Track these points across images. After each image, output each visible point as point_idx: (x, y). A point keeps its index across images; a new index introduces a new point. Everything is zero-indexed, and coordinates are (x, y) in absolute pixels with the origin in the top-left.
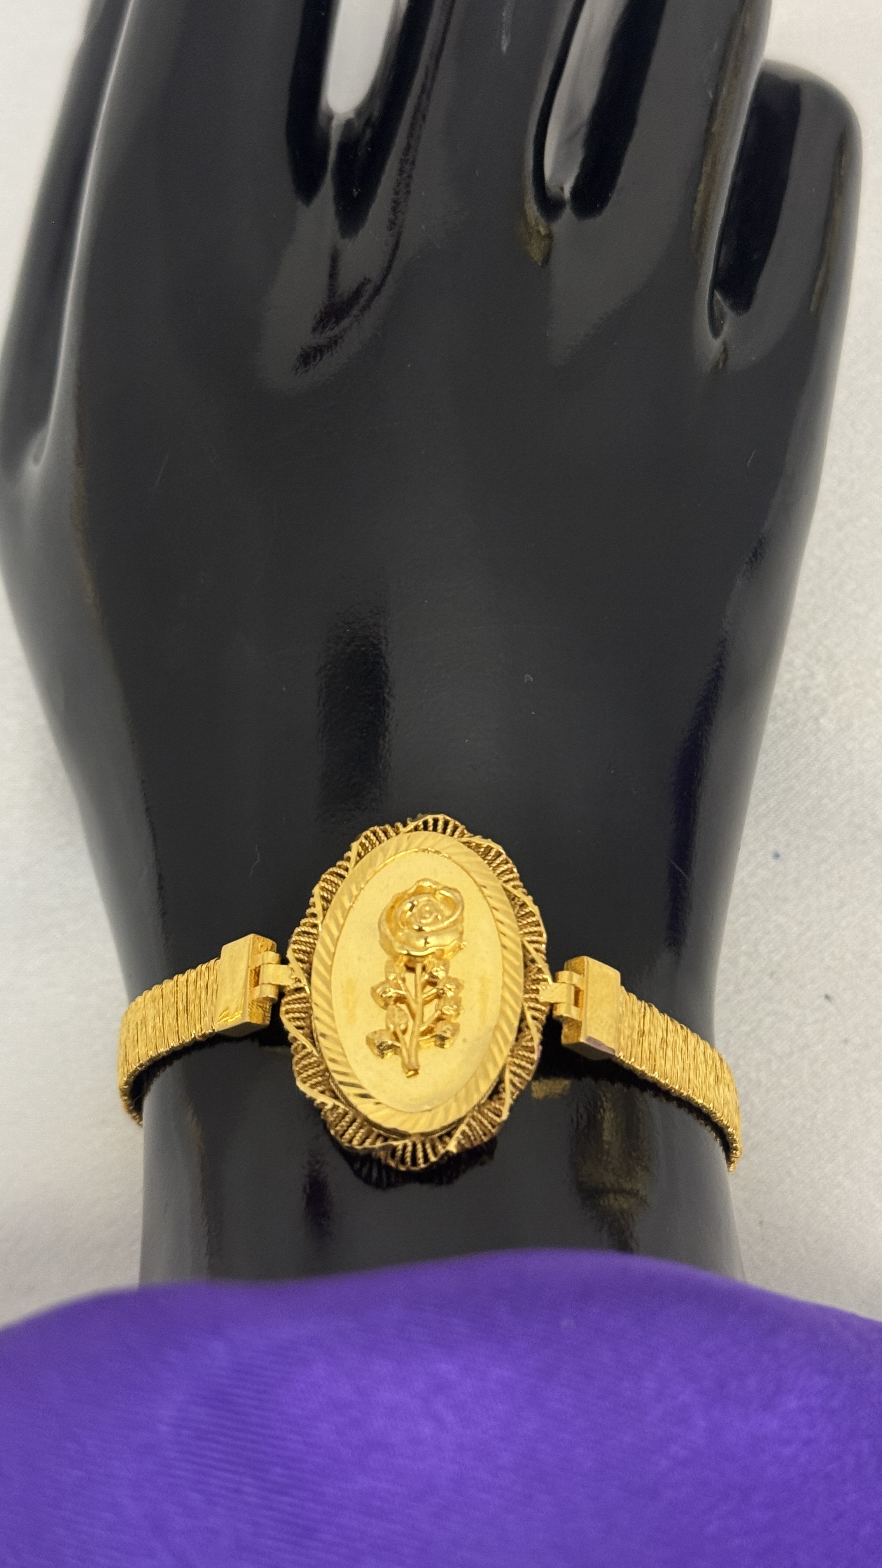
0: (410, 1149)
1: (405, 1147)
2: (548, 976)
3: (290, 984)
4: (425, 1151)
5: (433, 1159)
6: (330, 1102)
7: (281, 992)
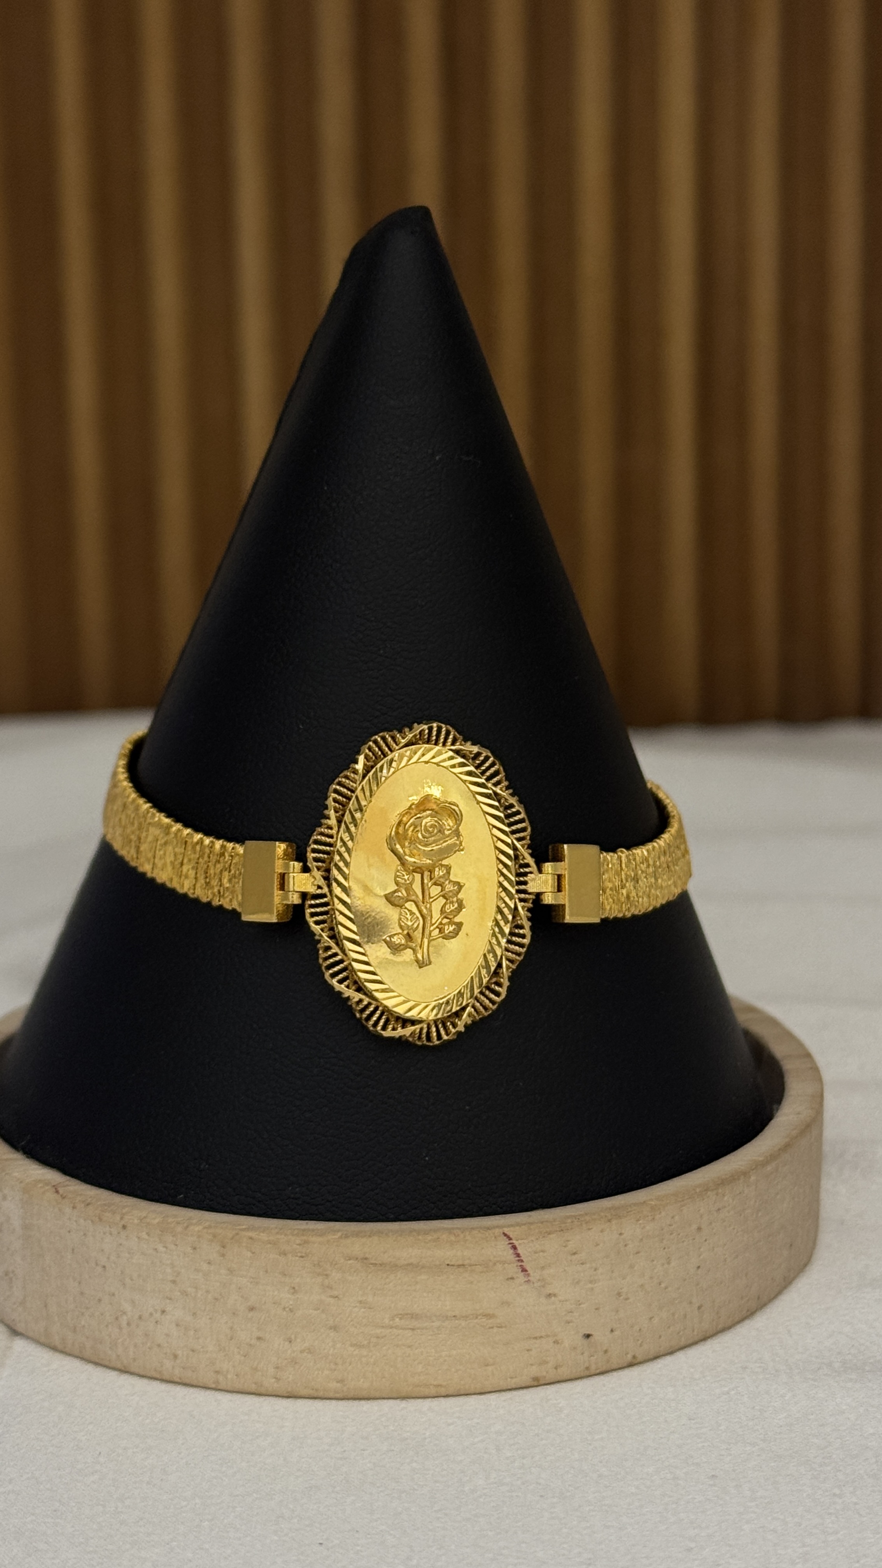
0: (425, 1031)
1: (421, 1029)
2: (534, 867)
3: (312, 890)
4: (438, 1031)
5: (445, 1037)
6: (357, 996)
7: (304, 896)
